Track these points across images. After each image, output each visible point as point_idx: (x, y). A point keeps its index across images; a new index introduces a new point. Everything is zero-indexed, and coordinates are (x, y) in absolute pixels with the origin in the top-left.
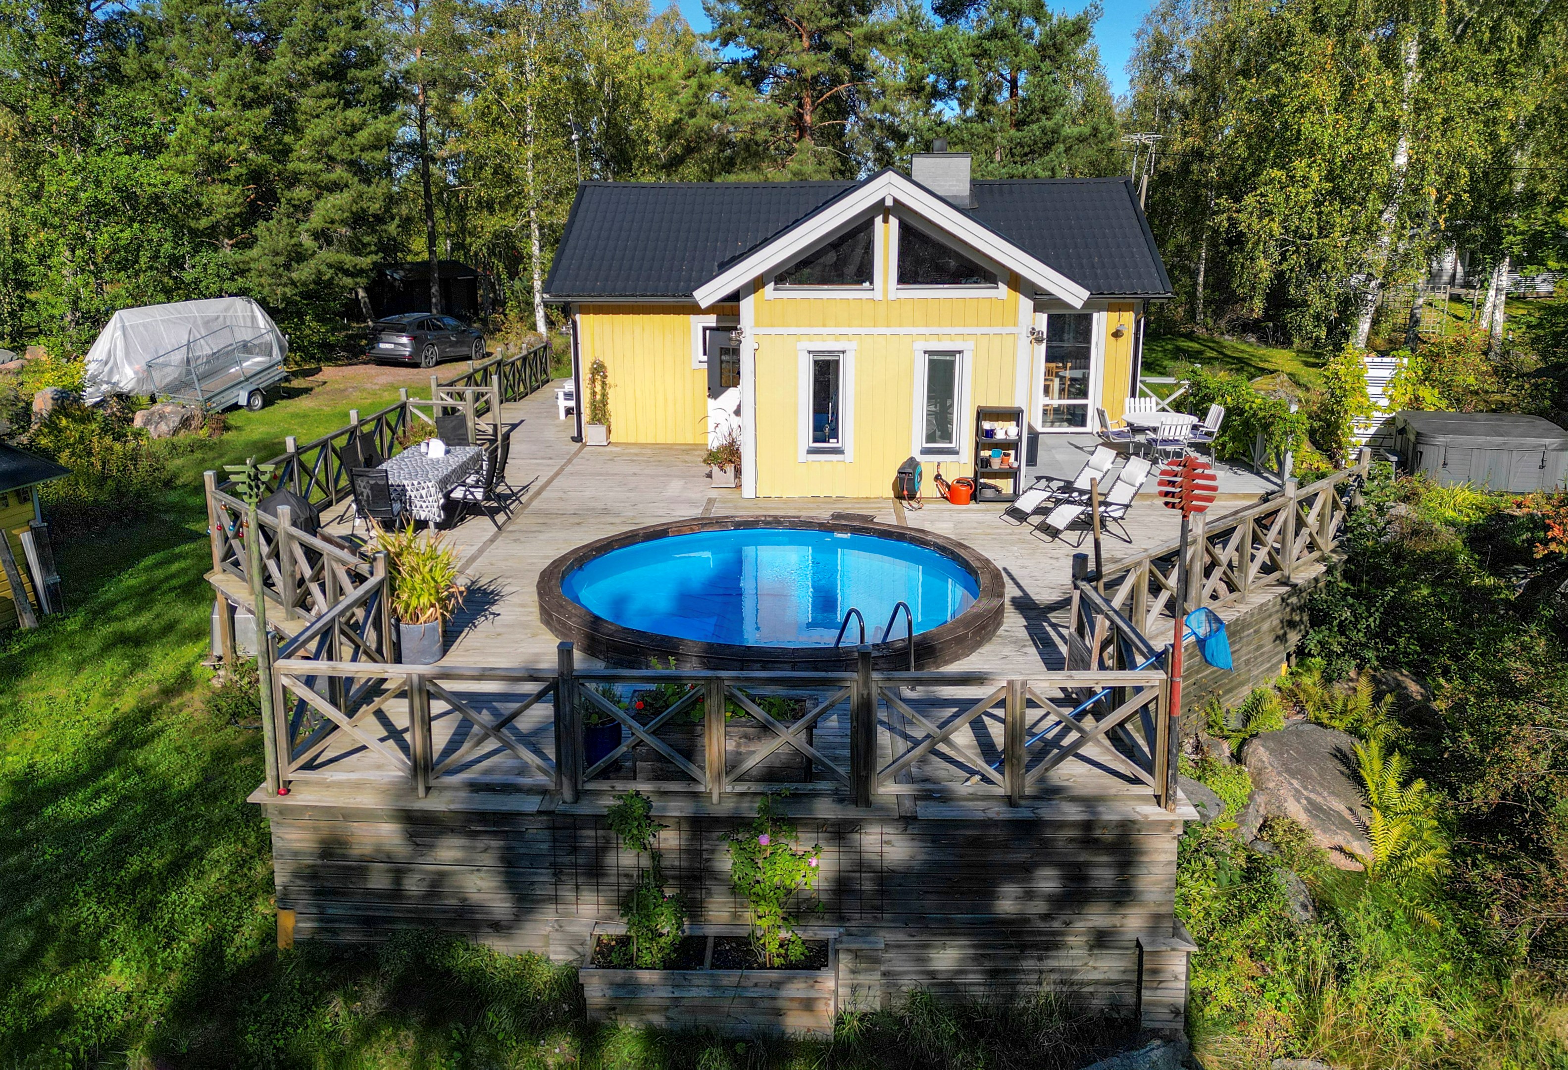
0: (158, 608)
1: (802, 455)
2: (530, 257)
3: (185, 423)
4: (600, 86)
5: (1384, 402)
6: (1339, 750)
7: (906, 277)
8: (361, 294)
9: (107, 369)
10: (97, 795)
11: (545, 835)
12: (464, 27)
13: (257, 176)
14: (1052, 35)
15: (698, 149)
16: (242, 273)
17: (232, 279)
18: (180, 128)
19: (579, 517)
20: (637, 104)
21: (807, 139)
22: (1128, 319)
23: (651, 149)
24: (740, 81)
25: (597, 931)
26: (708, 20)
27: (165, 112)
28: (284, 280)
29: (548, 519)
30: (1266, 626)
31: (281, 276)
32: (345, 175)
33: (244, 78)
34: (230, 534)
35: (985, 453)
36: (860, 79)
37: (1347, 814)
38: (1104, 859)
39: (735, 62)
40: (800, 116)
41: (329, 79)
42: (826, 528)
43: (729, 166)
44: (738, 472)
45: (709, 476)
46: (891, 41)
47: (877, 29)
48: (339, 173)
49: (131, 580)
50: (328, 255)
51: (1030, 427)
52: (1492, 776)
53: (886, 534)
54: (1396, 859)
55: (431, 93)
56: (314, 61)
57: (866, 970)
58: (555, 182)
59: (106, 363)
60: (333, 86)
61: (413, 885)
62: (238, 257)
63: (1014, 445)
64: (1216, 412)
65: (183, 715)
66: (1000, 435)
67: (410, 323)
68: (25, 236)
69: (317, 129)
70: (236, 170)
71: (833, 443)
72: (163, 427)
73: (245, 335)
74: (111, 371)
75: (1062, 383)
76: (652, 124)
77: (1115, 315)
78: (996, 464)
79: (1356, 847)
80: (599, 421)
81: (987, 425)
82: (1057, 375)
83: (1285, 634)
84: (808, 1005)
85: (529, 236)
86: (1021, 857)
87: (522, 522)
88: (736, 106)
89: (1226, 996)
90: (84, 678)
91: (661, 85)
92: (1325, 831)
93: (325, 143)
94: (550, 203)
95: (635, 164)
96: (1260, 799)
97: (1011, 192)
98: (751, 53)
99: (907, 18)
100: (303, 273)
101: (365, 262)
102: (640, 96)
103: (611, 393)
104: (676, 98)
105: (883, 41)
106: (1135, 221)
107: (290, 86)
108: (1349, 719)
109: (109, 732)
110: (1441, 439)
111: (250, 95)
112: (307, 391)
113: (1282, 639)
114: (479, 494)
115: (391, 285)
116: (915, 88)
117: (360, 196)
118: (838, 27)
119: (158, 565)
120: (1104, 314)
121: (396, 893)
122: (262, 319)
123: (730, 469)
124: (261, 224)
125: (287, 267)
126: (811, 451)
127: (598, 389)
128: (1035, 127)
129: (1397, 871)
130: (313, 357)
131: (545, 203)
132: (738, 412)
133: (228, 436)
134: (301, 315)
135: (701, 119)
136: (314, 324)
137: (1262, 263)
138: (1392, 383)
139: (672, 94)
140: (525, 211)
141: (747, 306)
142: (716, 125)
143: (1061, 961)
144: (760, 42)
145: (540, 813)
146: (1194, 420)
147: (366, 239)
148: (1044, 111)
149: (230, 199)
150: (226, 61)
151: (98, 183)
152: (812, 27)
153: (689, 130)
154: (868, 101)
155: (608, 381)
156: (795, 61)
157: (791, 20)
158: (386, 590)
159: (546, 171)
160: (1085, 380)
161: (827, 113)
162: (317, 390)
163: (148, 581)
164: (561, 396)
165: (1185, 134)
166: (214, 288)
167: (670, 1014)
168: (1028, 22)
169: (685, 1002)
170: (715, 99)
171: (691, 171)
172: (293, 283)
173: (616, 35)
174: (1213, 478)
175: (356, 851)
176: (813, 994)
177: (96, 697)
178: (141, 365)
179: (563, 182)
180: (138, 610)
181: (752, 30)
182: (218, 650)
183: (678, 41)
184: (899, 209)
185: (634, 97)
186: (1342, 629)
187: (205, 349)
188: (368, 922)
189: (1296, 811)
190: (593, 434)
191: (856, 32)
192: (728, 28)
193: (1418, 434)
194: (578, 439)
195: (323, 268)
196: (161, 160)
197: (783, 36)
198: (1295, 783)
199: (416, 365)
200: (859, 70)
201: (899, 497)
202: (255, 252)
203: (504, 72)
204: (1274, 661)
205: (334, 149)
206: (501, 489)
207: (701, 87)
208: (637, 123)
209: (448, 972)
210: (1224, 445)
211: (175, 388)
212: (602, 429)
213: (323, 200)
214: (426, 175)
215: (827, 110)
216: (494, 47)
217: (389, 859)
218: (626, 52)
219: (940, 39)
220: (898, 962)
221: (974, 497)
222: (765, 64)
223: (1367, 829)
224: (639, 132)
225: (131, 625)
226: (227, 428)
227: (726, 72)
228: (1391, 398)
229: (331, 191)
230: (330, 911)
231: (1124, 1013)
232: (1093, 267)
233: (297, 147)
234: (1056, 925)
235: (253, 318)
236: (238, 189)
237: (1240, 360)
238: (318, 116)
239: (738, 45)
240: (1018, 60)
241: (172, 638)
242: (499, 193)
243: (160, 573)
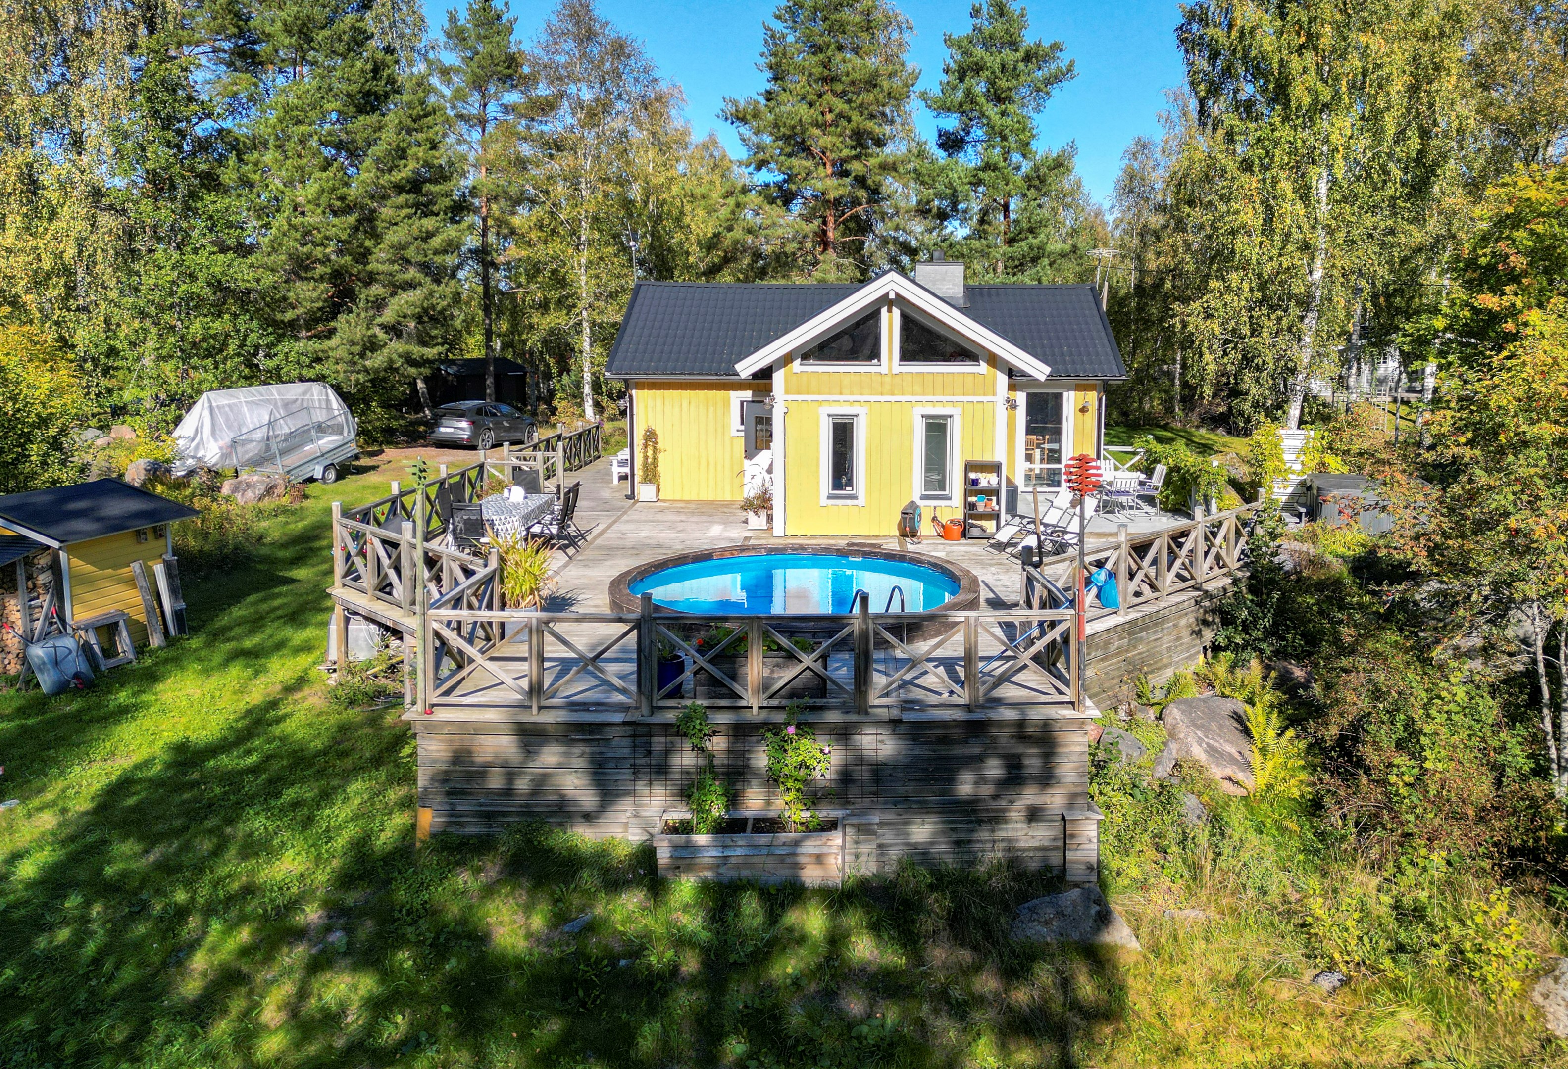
0: (269, 631)
1: (824, 501)
2: (581, 352)
3: (270, 490)
4: (646, 203)
5: (1297, 467)
6: (1235, 713)
7: (907, 356)
8: (420, 385)
9: (193, 445)
10: (249, 752)
11: (626, 742)
12: (526, 150)
13: (337, 276)
14: (1036, 169)
15: (735, 259)
16: (318, 360)
17: (310, 366)
18: (273, 231)
19: (636, 549)
20: (678, 220)
21: (830, 251)
22: (1092, 397)
23: (691, 259)
24: (772, 201)
25: (665, 817)
26: (745, 149)
27: (259, 217)
28: (359, 367)
29: (610, 551)
30: (1183, 622)
31: (355, 363)
32: (418, 275)
33: (334, 189)
34: (353, 552)
35: (972, 499)
36: (876, 202)
37: (1237, 755)
38: (1035, 751)
39: (767, 185)
40: (825, 232)
41: (408, 192)
42: (843, 553)
43: (762, 273)
44: (770, 518)
45: (746, 522)
46: (901, 170)
47: (891, 160)
48: (412, 273)
49: (238, 612)
50: (397, 347)
51: (1009, 480)
52: (1334, 717)
53: (890, 556)
54: (1270, 787)
55: (494, 207)
56: (397, 176)
57: (866, 841)
58: (606, 285)
59: (193, 440)
60: (411, 197)
61: (522, 784)
62: (317, 346)
63: (996, 492)
64: (1161, 470)
65: (306, 705)
66: (983, 483)
67: (470, 409)
68: (118, 325)
69: (393, 236)
70: (320, 270)
71: (848, 491)
72: (250, 494)
73: (320, 416)
74: (197, 448)
75: (1042, 454)
76: (693, 238)
77: (1081, 394)
78: (981, 508)
79: (1240, 776)
80: (650, 481)
81: (973, 475)
82: (1038, 446)
83: (1200, 631)
84: (819, 859)
85: (579, 332)
86: (977, 750)
87: (588, 554)
88: (769, 222)
89: (1135, 872)
90: (214, 681)
91: (703, 203)
92: (1218, 765)
93: (402, 247)
94: (601, 304)
95: (677, 273)
96: (1173, 746)
97: (998, 295)
98: (781, 177)
99: (915, 152)
100: (375, 361)
101: (431, 352)
102: (682, 213)
103: (661, 457)
104: (715, 215)
105: (895, 169)
106: (1098, 319)
107: (372, 197)
108: (1246, 693)
109: (243, 718)
110: (1336, 492)
111: (338, 203)
112: (374, 468)
113: (1198, 633)
114: (554, 530)
115: (445, 380)
116: (923, 211)
117: (431, 294)
118: (857, 157)
119: (264, 600)
120: (1072, 393)
121: (508, 792)
122: (335, 402)
123: (763, 514)
124: (342, 317)
125: (362, 355)
126: (830, 497)
127: (650, 453)
128: (1023, 244)
129: (1270, 795)
130: (375, 440)
131: (597, 304)
132: (770, 471)
133: (306, 503)
134: (367, 402)
135: (738, 233)
136: (378, 410)
137: (1208, 357)
138: (1303, 451)
139: (711, 211)
140: (577, 311)
141: (778, 377)
142: (749, 239)
143: (1005, 832)
144: (790, 168)
145: (625, 723)
146: (1143, 477)
147: (434, 332)
148: (1031, 230)
149: (315, 295)
150: (318, 174)
151: (193, 277)
152: (834, 156)
153: (727, 243)
154: (883, 220)
155: (659, 446)
156: (819, 185)
157: (816, 150)
158: (497, 578)
159: (597, 277)
160: (1059, 451)
161: (847, 231)
162: (383, 467)
163: (256, 612)
164: (615, 463)
165: (1158, 254)
166: (294, 373)
167: (721, 871)
168: (1016, 158)
169: (733, 860)
170: (749, 215)
171: (726, 277)
172: (366, 371)
173: (660, 160)
174: (1098, 468)
175: (479, 759)
176: (825, 850)
177: (227, 695)
178: (226, 438)
179: (613, 285)
180: (252, 632)
181: (783, 158)
182: (333, 655)
183: (716, 166)
184: (900, 301)
185: (675, 212)
186: (1246, 630)
187: (284, 428)
188: (488, 816)
189: (1198, 753)
190: (645, 492)
191: (873, 162)
192: (761, 156)
193: (1319, 489)
194: (631, 497)
195: (395, 357)
196: (252, 259)
197: (809, 164)
198: (1199, 733)
199: (474, 448)
200: (875, 193)
201: (904, 535)
202: (334, 342)
203: (560, 189)
204: (1193, 651)
205: (410, 253)
206: (572, 530)
207: (738, 205)
208: (678, 236)
209: (551, 850)
210: (1167, 497)
211: (257, 462)
212: (652, 488)
213: (396, 298)
214: (486, 279)
215: (847, 228)
216: (555, 166)
217: (505, 765)
218: (669, 174)
219: (942, 169)
220: (888, 836)
221: (964, 535)
222: (794, 187)
223: (1249, 764)
224: (681, 244)
225: (248, 643)
226: (306, 497)
227: (760, 193)
228: (1303, 464)
229: (404, 290)
230: (459, 808)
231: (1055, 872)
232: (1063, 354)
233: (376, 250)
234: (1003, 803)
235: (328, 401)
236: (323, 286)
237: (1205, 446)
238: (396, 224)
239: (770, 171)
240: (1007, 188)
241: (285, 651)
242: (554, 295)
243: (265, 607)
